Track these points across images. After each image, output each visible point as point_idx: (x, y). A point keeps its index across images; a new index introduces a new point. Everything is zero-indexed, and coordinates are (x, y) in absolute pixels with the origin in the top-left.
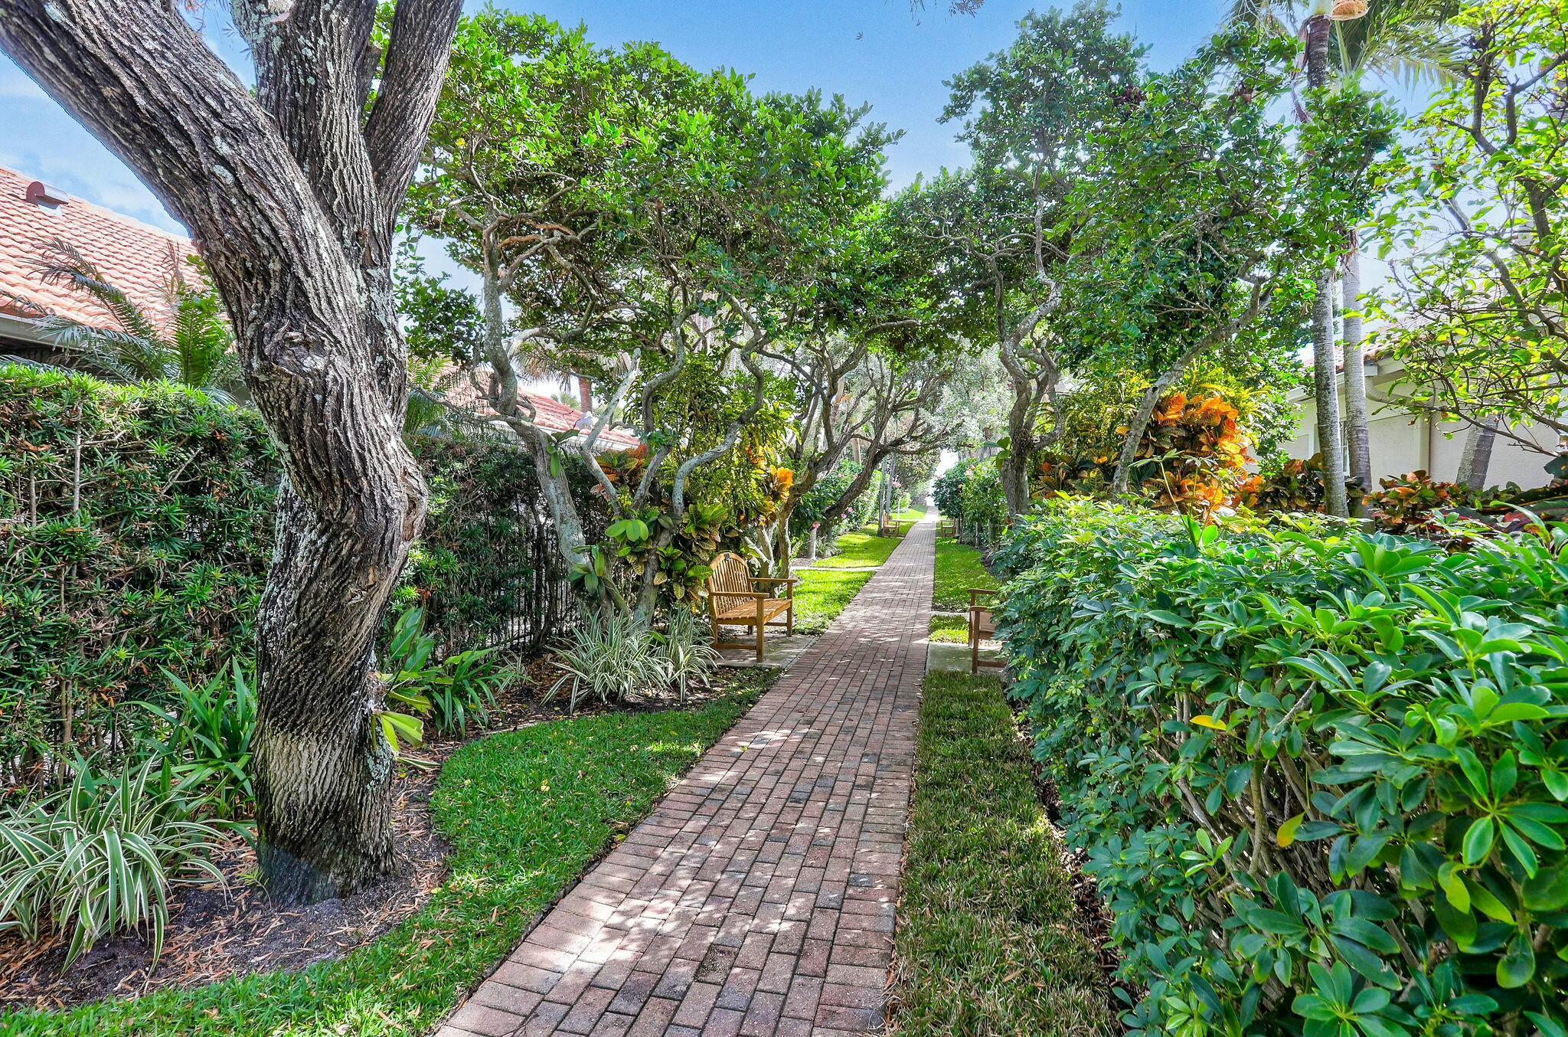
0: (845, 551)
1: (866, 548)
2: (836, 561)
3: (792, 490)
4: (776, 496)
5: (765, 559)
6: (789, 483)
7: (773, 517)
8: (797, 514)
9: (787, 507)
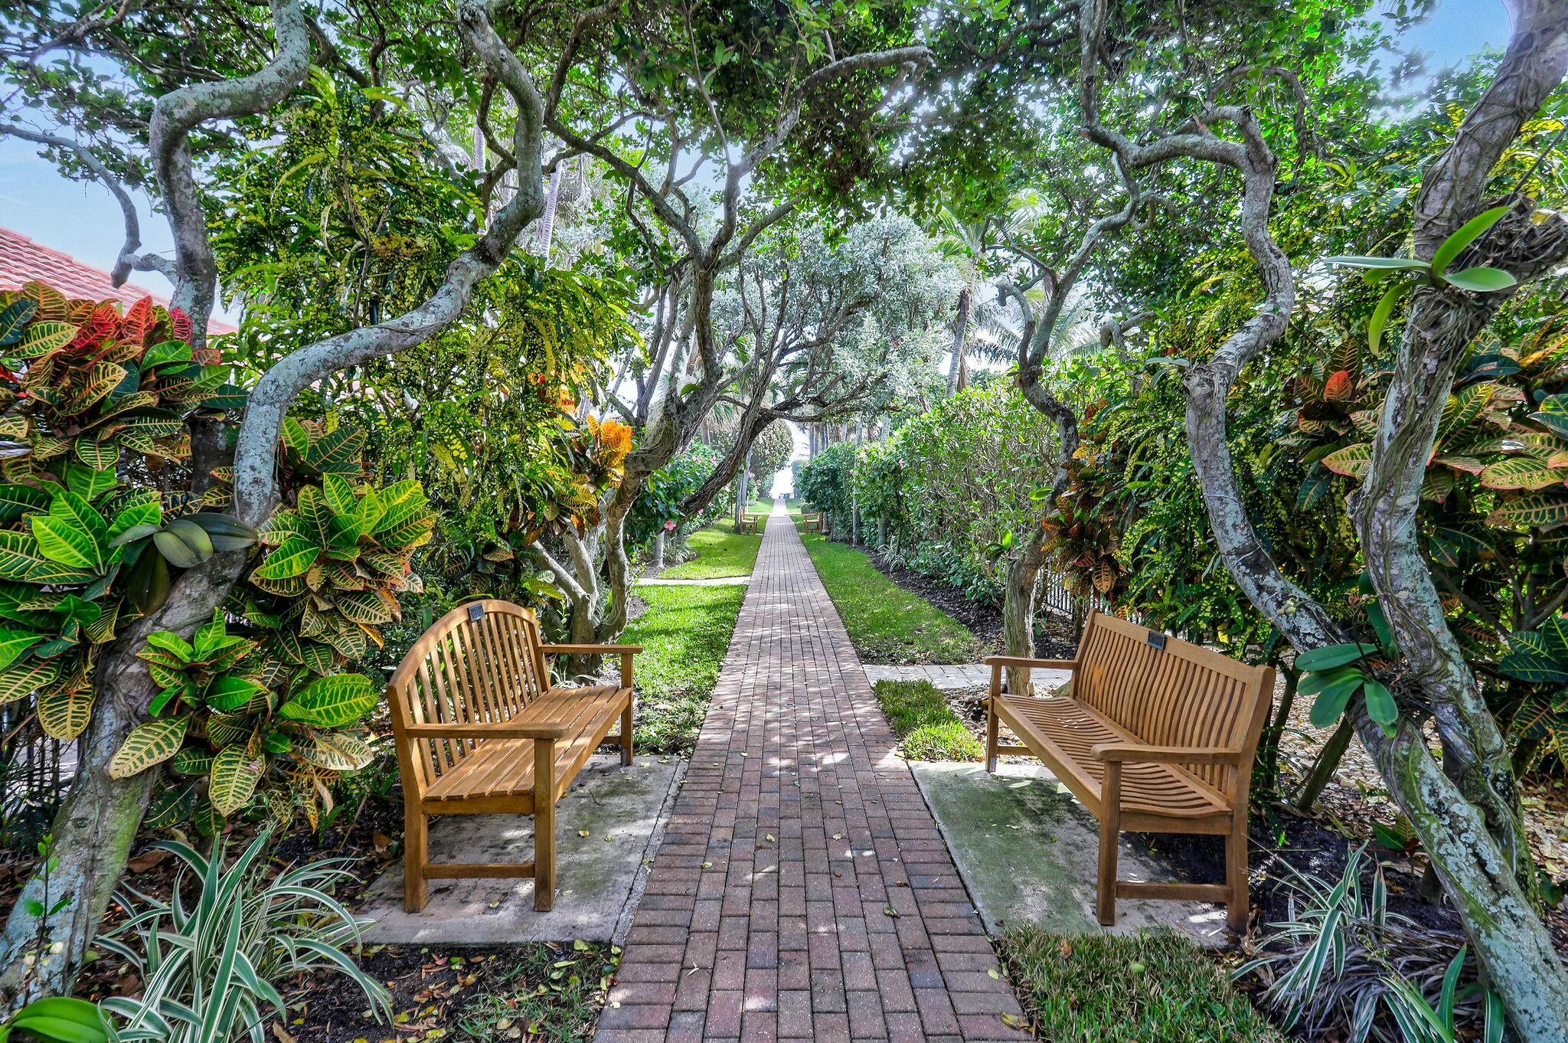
0: (699, 555)
1: (724, 548)
2: (691, 569)
3: (629, 461)
4: (599, 477)
5: (581, 592)
6: (625, 448)
7: (594, 517)
8: (640, 509)
9: (621, 497)
